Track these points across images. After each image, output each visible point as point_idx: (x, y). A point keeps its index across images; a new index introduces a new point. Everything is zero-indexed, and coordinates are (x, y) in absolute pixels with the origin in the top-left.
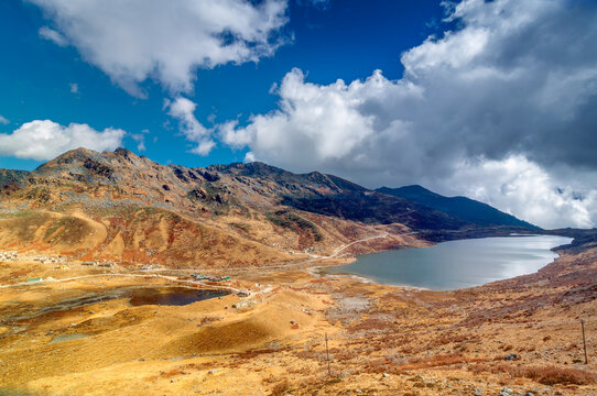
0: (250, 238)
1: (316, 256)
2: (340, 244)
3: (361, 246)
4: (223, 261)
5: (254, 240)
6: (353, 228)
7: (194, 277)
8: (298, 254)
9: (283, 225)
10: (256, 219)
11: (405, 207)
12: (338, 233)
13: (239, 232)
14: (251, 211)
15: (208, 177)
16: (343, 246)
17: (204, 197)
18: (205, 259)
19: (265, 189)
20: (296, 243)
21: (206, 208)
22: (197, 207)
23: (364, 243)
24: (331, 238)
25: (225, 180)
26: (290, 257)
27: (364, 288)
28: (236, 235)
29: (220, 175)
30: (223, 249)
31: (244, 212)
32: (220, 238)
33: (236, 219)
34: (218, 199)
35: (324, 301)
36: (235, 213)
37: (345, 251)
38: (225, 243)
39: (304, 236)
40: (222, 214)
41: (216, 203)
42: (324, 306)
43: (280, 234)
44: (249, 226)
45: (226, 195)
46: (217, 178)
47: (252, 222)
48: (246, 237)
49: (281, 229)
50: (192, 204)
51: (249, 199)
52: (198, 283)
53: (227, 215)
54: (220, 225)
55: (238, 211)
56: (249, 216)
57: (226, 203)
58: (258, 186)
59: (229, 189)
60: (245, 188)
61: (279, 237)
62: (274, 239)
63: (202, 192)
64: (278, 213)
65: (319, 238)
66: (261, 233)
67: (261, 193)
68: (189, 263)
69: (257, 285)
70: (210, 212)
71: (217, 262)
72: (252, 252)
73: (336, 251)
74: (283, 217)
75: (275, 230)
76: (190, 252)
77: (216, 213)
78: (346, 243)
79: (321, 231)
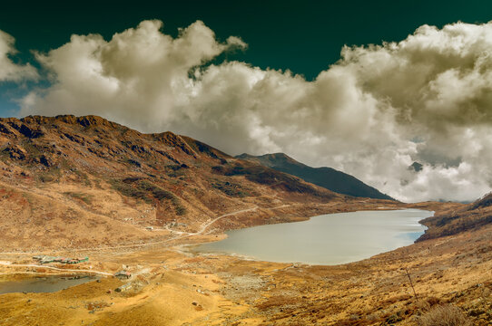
0: (94, 211)
1: (181, 233)
2: (205, 219)
3: (229, 221)
4: (63, 241)
5: (100, 213)
6: (220, 200)
7: (39, 261)
8: (158, 230)
9: (134, 195)
10: (99, 187)
11: (272, 177)
12: (201, 206)
13: (79, 204)
14: (91, 177)
15: (25, 131)
16: (210, 222)
17: (22, 157)
18: (37, 238)
19: (105, 151)
20: (154, 217)
21: (27, 173)
22: (14, 170)
23: (232, 218)
24: (196, 212)
25: (51, 138)
26: (149, 234)
27: (250, 265)
28: (77, 208)
29: (43, 129)
30: (61, 224)
31: (81, 178)
32: (58, 211)
33: (72, 188)
34: (44, 161)
35: (214, 281)
36: (68, 180)
37: (213, 226)
38: (63, 217)
39: (162, 209)
40: (50, 180)
41: (40, 166)
42: (217, 287)
43: (132, 206)
44: (91, 196)
45: (55, 155)
46: (39, 134)
47: (93, 191)
48: (88, 209)
49: (131, 201)
50: (5, 167)
51: (86, 162)
52: (45, 266)
53: (58, 182)
54: (52, 194)
55: (73, 177)
56: (88, 184)
57: (55, 167)
58: (95, 146)
59: (59, 149)
60: (79, 148)
61: (131, 210)
62: (125, 212)
63: (19, 152)
64: (126, 181)
65: (181, 212)
66: (107, 206)
67: (101, 155)
68: (15, 244)
69: (124, 266)
70: (33, 178)
71: (56, 242)
72: (102, 228)
73: (203, 227)
74: (133, 185)
75: (125, 202)
76: (15, 230)
77: (43, 180)
78: (213, 218)
79: (183, 203)
